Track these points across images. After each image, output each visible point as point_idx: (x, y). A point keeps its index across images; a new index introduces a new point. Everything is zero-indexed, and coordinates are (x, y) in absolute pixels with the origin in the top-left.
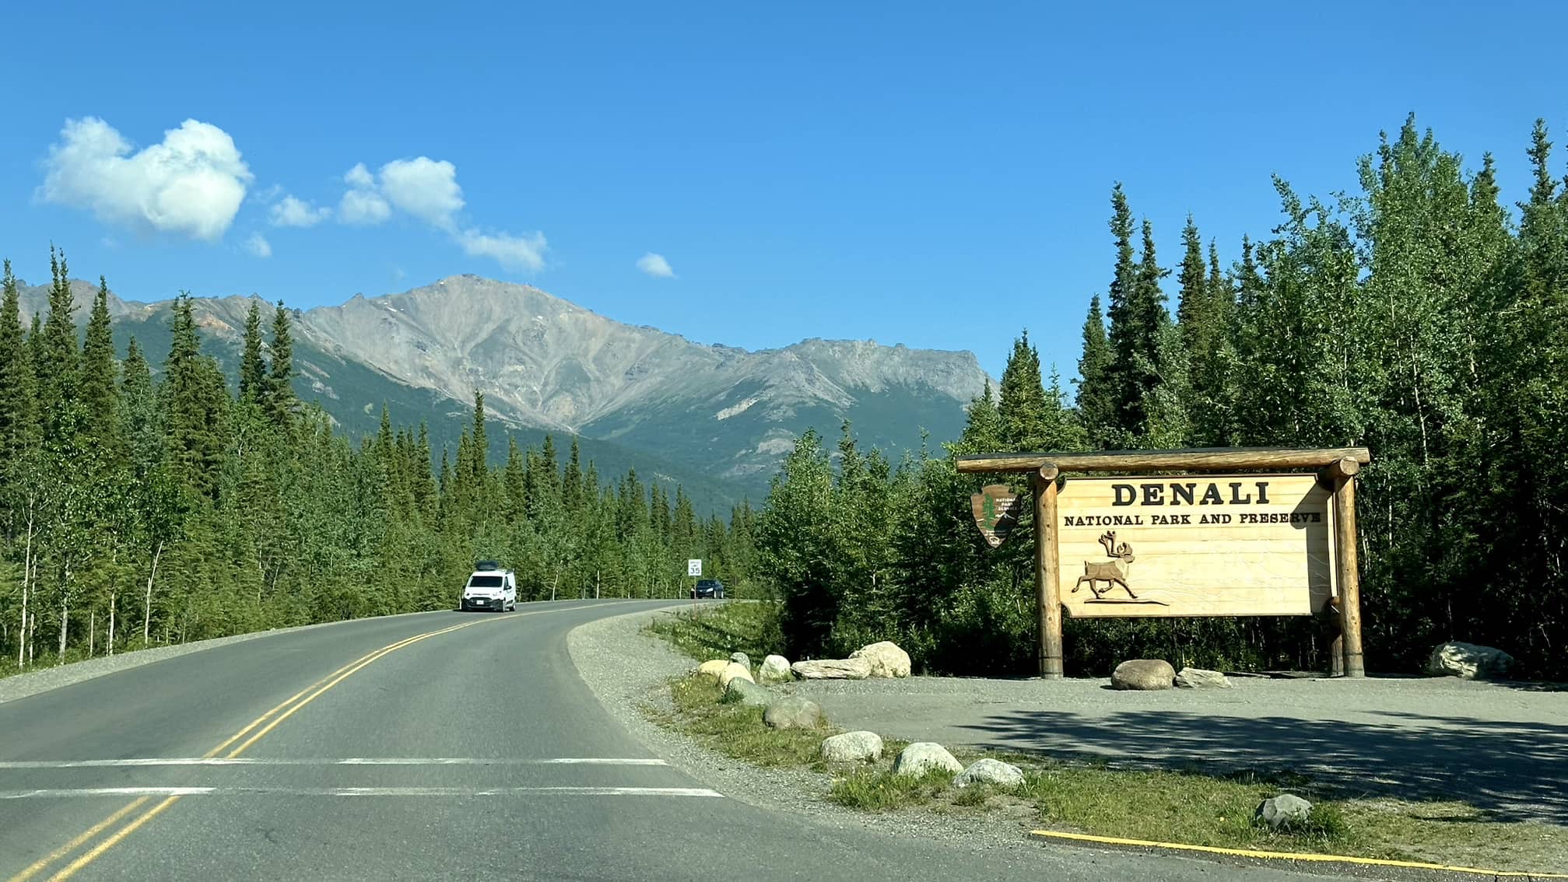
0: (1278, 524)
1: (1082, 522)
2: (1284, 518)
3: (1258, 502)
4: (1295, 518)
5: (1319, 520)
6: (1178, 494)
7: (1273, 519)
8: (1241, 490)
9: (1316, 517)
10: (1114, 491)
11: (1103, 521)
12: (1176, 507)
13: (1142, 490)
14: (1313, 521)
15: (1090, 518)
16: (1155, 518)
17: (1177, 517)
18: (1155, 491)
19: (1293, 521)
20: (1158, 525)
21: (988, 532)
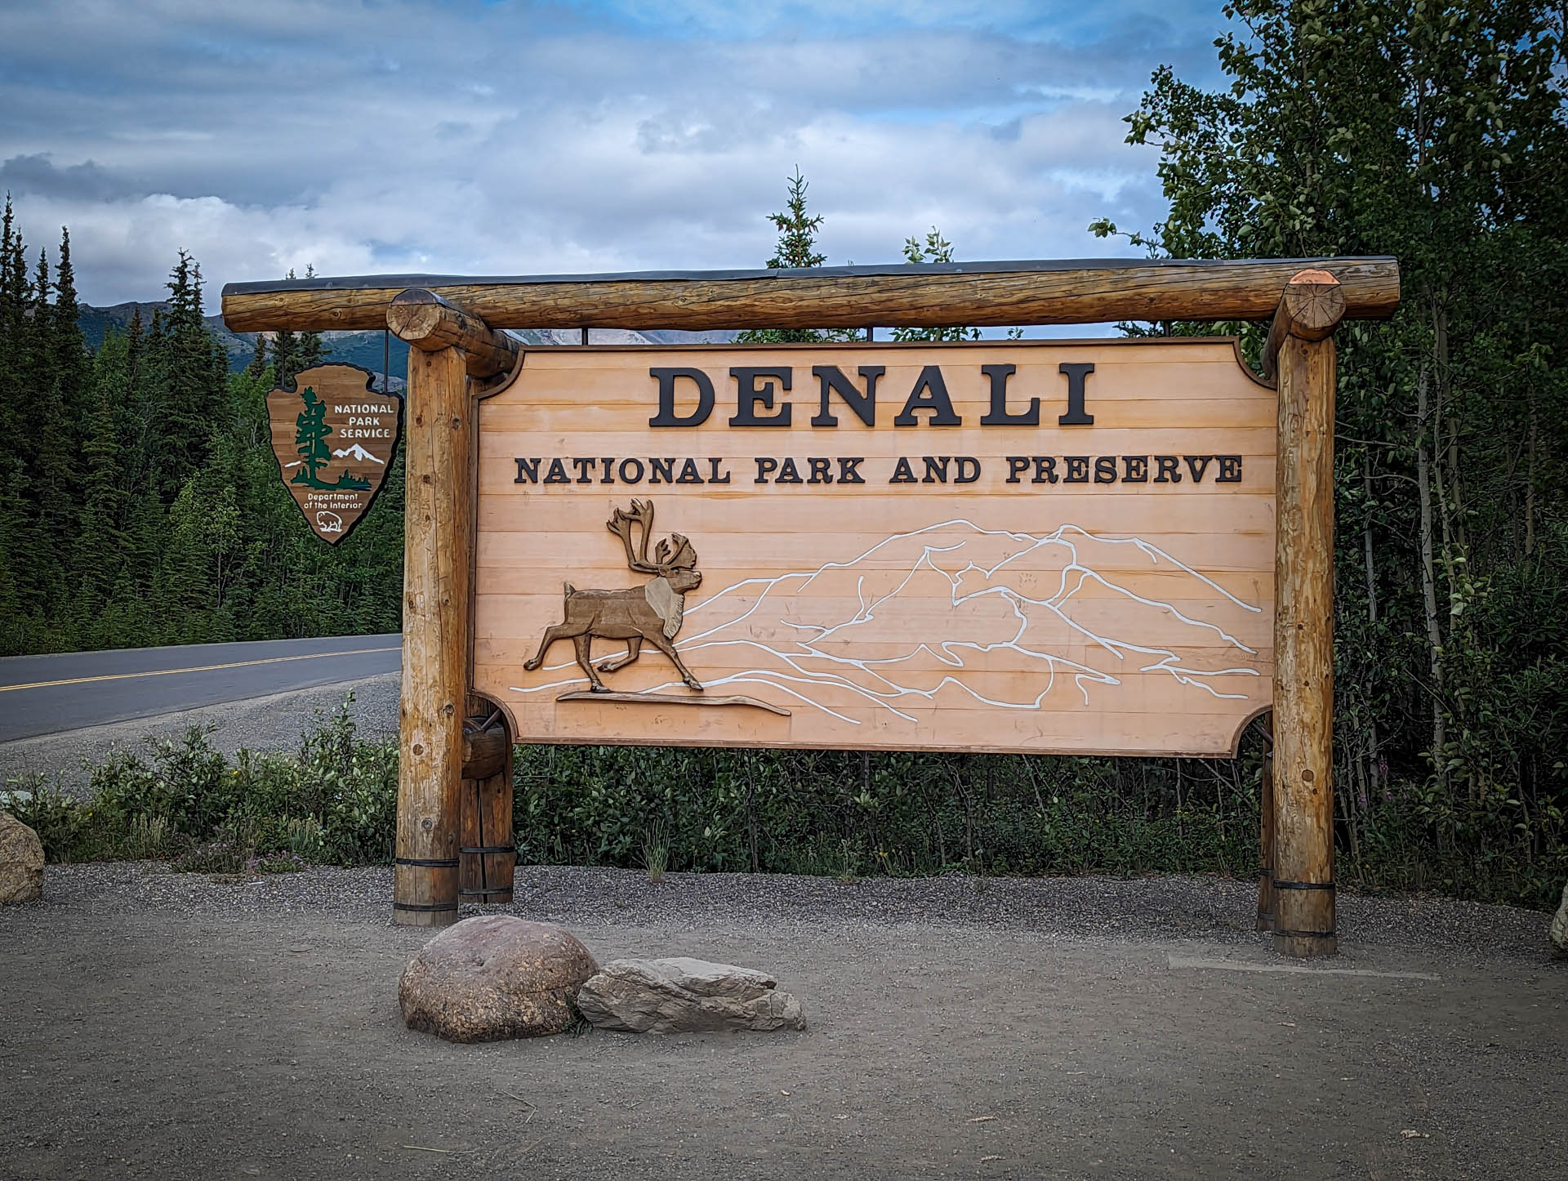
0: (1118, 485)
2: (1135, 471)
3: (1064, 422)
4: (1168, 469)
5: (1238, 479)
6: (834, 397)
7: (1105, 470)
8: (1011, 385)
9: (1231, 469)
10: (655, 385)
11: (614, 470)
12: (825, 434)
13: (734, 385)
14: (1221, 479)
15: (584, 463)
16: (764, 466)
17: (826, 462)
18: (769, 386)
19: (1160, 479)
20: (772, 486)
21: (314, 500)
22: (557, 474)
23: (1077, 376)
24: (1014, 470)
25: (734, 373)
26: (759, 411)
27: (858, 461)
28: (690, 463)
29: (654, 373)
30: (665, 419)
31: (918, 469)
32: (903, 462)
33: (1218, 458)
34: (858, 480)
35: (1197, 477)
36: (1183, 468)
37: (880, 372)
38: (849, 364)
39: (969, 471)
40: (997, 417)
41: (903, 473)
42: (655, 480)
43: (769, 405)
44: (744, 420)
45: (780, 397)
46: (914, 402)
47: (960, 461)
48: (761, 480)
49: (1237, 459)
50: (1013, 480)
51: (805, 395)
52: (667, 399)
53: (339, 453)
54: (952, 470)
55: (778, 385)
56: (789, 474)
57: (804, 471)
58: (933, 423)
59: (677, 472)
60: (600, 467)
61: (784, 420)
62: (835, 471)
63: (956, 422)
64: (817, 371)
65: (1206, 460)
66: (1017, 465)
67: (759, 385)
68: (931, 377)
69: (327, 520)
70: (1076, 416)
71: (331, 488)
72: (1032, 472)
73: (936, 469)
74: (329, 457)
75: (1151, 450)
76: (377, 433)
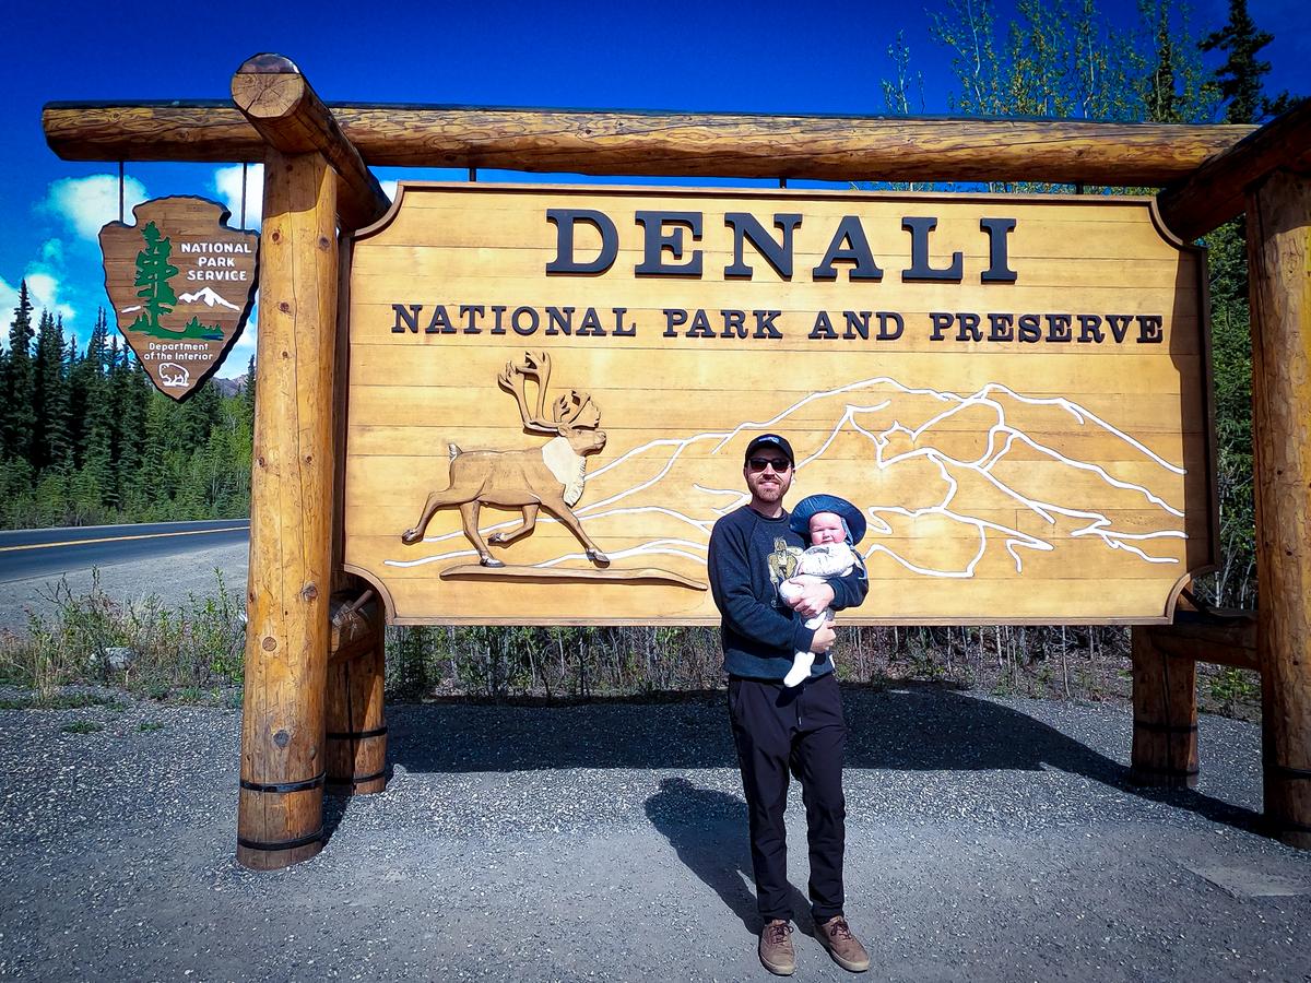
0: (1042, 343)
1: (446, 322)
2: (1058, 329)
3: (986, 279)
4: (1091, 328)
5: (1159, 339)
6: (747, 245)
7: (1029, 329)
8: (934, 239)
9: (1149, 328)
10: (552, 231)
11: (506, 320)
12: (739, 286)
13: (639, 232)
14: (1143, 340)
15: (474, 310)
16: (674, 317)
17: (740, 315)
18: (678, 234)
19: (1083, 339)
20: (682, 340)
22: (441, 324)
23: (997, 232)
24: (938, 327)
25: (640, 218)
26: (667, 258)
27: (774, 314)
28: (591, 312)
31: (839, 325)
32: (823, 316)
33: (1138, 318)
34: (775, 335)
35: (1119, 337)
36: (1105, 328)
37: (796, 221)
38: (764, 213)
39: (891, 327)
40: (918, 274)
41: (823, 329)
42: (551, 332)
43: (678, 256)
44: (651, 269)
45: (689, 245)
46: (834, 256)
47: (882, 316)
48: (670, 334)
49: (1155, 320)
50: (937, 337)
51: (717, 245)
52: (565, 245)
53: (187, 297)
54: (874, 325)
55: (687, 233)
56: (702, 328)
57: (717, 325)
58: (853, 277)
59: (577, 323)
60: (490, 317)
61: (693, 272)
62: (751, 324)
63: (875, 276)
64: (730, 221)
65: (1127, 319)
66: (940, 321)
67: (667, 232)
68: (851, 229)
69: (173, 373)
70: (999, 274)
71: (178, 336)
72: (956, 328)
74: (175, 302)
75: (1073, 310)
76: (232, 276)
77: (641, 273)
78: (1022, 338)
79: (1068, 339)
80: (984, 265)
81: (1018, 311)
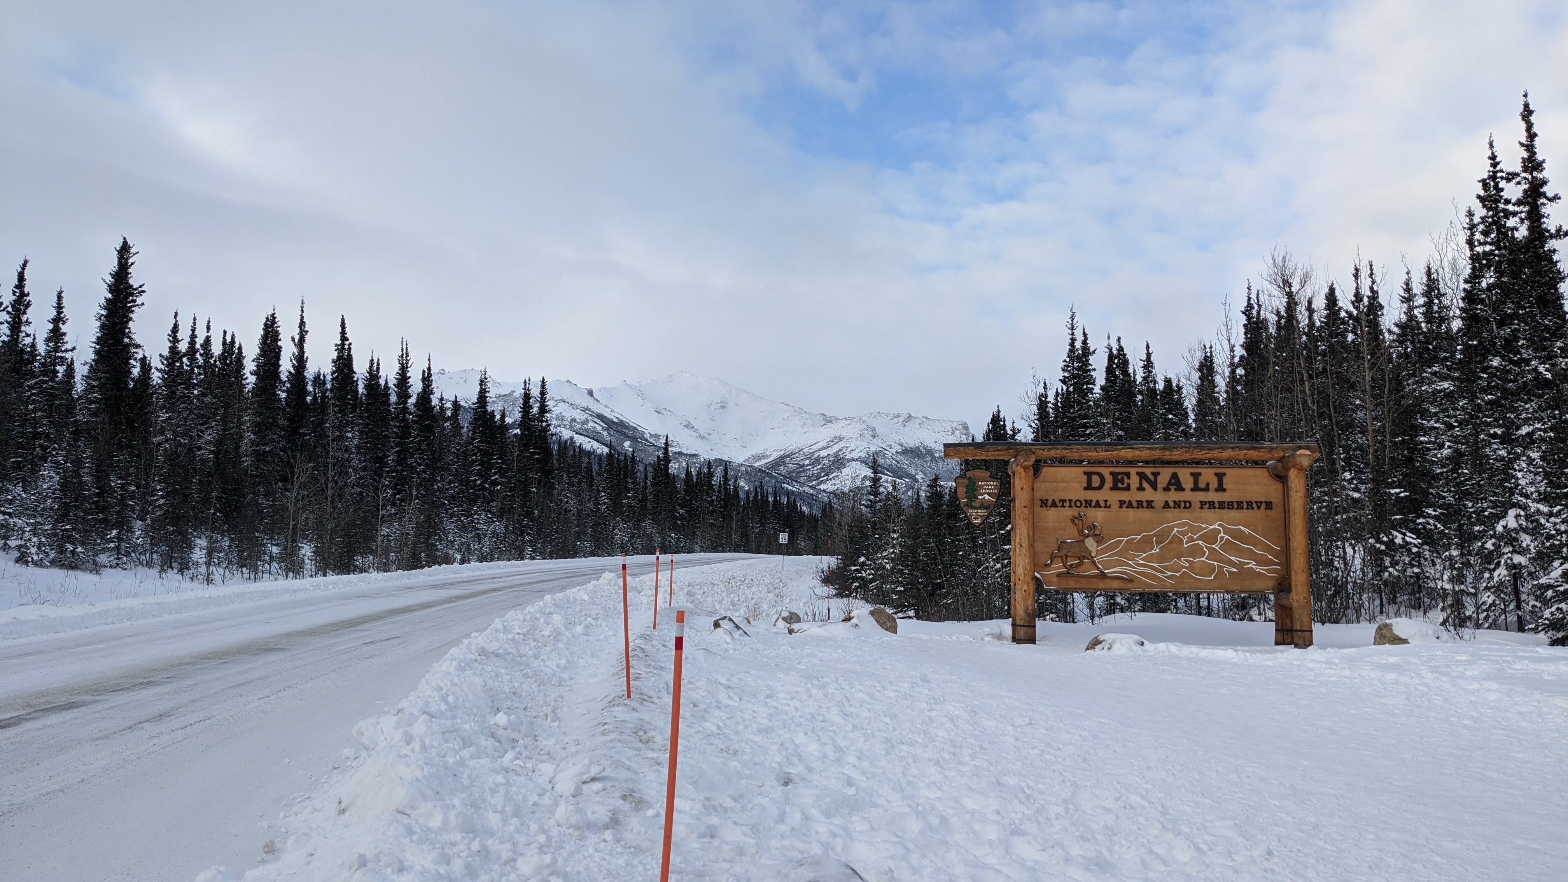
0: (1234, 510)
2: (1240, 505)
3: (1217, 490)
4: (1250, 505)
5: (1271, 509)
6: (1144, 481)
7: (1230, 505)
8: (1201, 479)
9: (1269, 505)
10: (1086, 477)
11: (1074, 503)
12: (1141, 493)
13: (1111, 477)
14: (1266, 509)
15: (1063, 501)
16: (1122, 503)
17: (1142, 502)
18: (1123, 478)
19: (1247, 508)
20: (1124, 509)
21: (971, 512)
22: (1054, 504)
23: (1220, 477)
24: (1202, 505)
25: (1111, 473)
26: (1120, 485)
27: (1152, 501)
28: (1097, 501)
29: (1085, 473)
30: (1089, 487)
31: (1172, 504)
32: (1167, 502)
33: (1266, 502)
34: (1153, 507)
35: (1259, 508)
36: (1254, 505)
37: (1158, 473)
38: (1148, 471)
39: (1188, 505)
40: (1196, 488)
41: (1166, 505)
42: (1086, 507)
43: (1123, 484)
44: (1114, 488)
45: (1126, 481)
46: (1170, 483)
47: (1185, 502)
48: (1121, 507)
49: (1271, 503)
50: (1202, 508)
51: (1134, 481)
52: (1089, 481)
53: (980, 497)
54: (1182, 504)
55: (1125, 477)
56: (1130, 505)
57: (1135, 505)
58: (1176, 490)
59: (1093, 504)
60: (1068, 502)
61: (1128, 488)
62: (1145, 504)
63: (1183, 490)
64: (1138, 473)
65: (1261, 503)
66: (1203, 503)
67: (1119, 477)
68: (1175, 476)
69: (976, 518)
70: (1221, 488)
71: (977, 508)
72: (1207, 505)
73: (1177, 504)
74: (977, 498)
75: (1244, 499)
76: (993, 491)
77: (1111, 489)
78: (1228, 508)
79: (1242, 508)
80: (1216, 486)
81: (1227, 500)
